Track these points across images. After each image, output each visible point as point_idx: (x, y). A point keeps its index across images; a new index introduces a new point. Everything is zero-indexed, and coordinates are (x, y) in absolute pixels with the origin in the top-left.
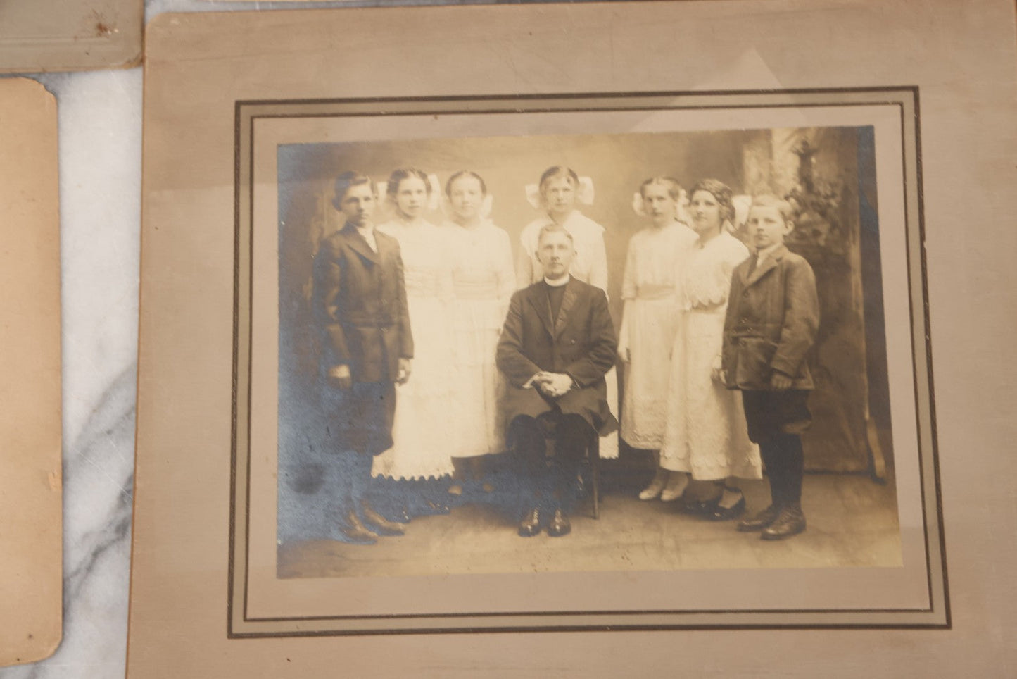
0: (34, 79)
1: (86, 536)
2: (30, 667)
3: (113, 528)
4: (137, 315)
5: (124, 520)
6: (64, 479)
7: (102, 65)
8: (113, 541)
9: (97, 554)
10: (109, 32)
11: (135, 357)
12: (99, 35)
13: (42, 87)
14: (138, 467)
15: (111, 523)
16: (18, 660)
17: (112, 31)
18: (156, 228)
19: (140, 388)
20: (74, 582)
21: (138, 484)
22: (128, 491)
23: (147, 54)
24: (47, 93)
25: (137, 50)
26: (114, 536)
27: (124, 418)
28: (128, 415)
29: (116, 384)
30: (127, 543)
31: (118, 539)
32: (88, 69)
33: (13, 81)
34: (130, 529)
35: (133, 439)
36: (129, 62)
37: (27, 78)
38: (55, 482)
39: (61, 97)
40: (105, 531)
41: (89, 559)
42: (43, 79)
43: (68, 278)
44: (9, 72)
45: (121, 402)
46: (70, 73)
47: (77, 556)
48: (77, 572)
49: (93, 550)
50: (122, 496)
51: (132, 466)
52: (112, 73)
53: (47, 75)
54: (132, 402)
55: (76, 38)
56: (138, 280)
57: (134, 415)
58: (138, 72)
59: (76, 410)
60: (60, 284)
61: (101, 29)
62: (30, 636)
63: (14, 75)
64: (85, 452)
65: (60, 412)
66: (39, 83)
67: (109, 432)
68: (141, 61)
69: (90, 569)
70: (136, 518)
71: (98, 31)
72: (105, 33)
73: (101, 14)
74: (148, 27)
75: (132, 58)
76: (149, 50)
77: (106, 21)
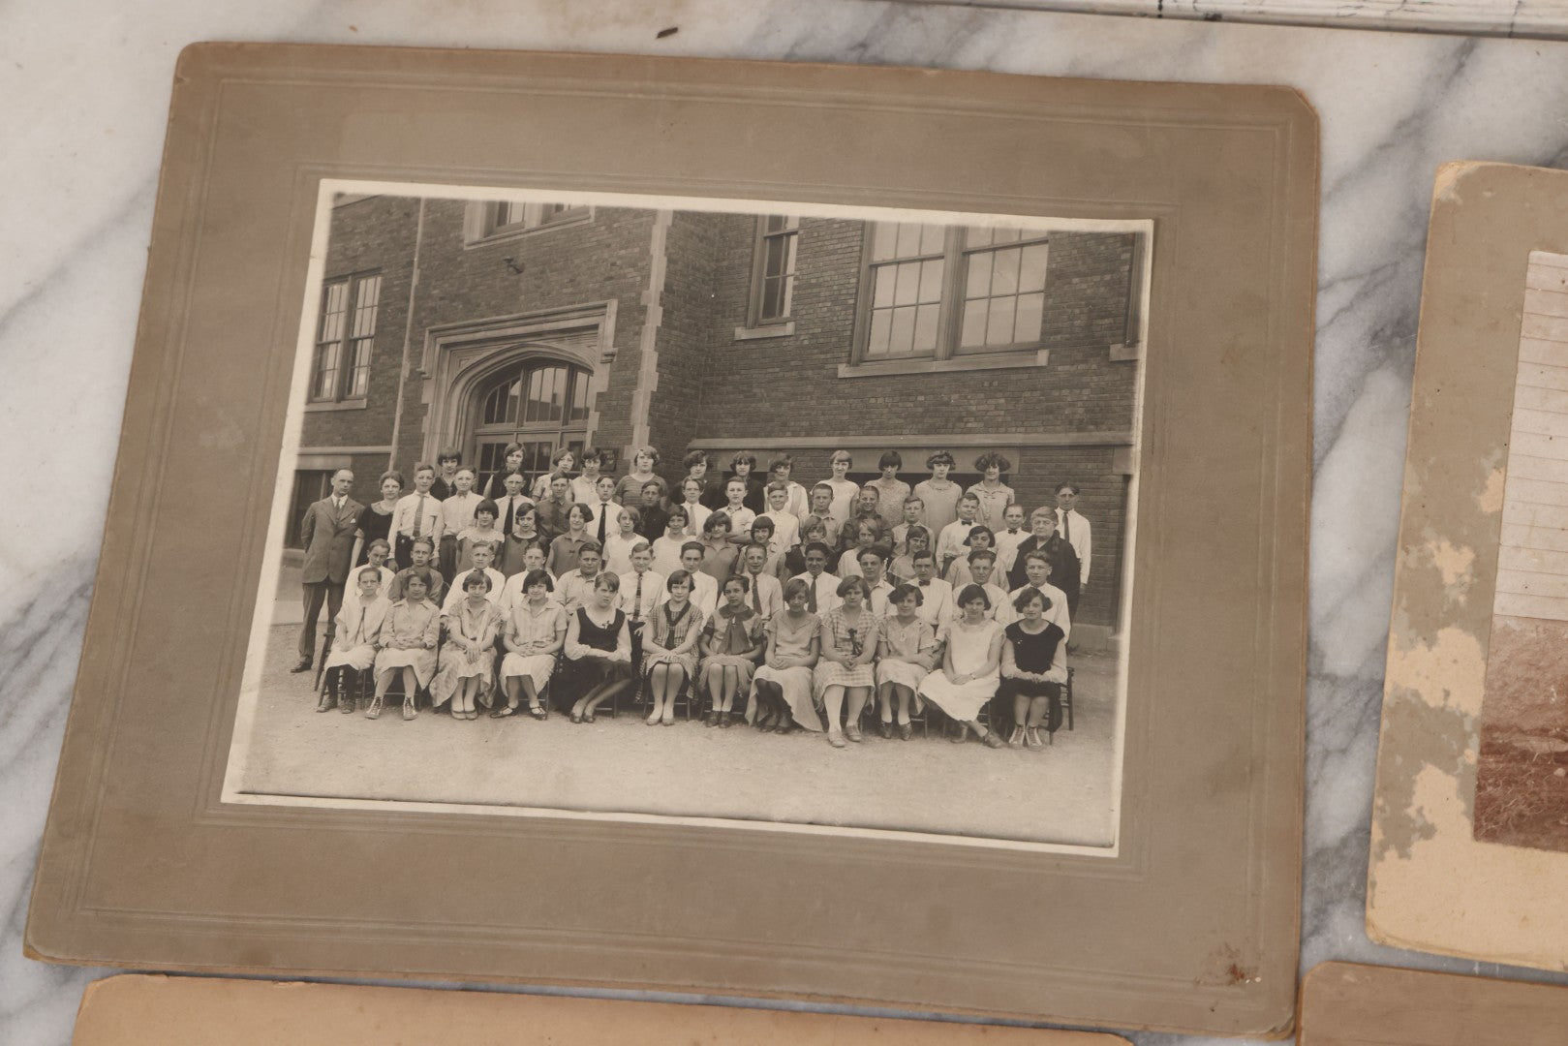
7: (1232, 1031)
10: (1247, 981)
12: (1231, 983)
17: (1252, 979)
23: (1303, 1022)
25: (1288, 1014)
32: (1211, 1035)
36: (1273, 1030)
46: (1181, 1037)
55: (1197, 983)
61: (1236, 974)
68: (1293, 1032)
71: (1229, 977)
72: (1241, 980)
73: (1238, 950)
74: (1307, 980)
75: (1280, 1024)
76: (1306, 1016)
77: (1245, 963)
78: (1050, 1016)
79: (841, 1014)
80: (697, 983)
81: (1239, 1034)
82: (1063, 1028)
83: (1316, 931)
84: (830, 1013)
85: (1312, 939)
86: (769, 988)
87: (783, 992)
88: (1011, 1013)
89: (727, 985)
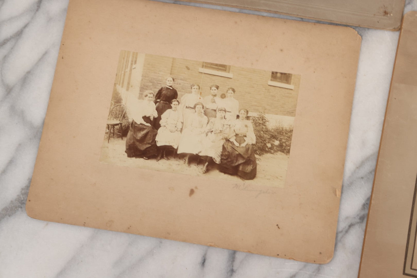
0: (354, 29)
1: (347, 218)
2: (318, 265)
3: (359, 217)
4: (381, 132)
5: (364, 215)
6: (342, 193)
7: (383, 28)
8: (358, 223)
9: (351, 226)
10: (389, 15)
11: (378, 149)
12: (384, 15)
13: (357, 32)
14: (373, 195)
15: (358, 215)
16: (315, 261)
17: (390, 15)
18: (395, 99)
19: (379, 163)
20: (340, 235)
21: (372, 202)
22: (367, 204)
23: (403, 27)
24: (358, 35)
25: (399, 24)
26: (358, 220)
27: (369, 173)
28: (371, 172)
29: (367, 159)
30: (364, 225)
31: (360, 222)
32: (377, 28)
33: (345, 28)
34: (365, 220)
35: (372, 183)
36: (395, 28)
37: (351, 28)
38: (338, 193)
39: (364, 37)
40: (355, 218)
41: (347, 227)
42: (357, 29)
43: (354, 112)
44: (345, 24)
45: (369, 167)
46: (368, 29)
47: (343, 225)
48: (341, 232)
49: (349, 224)
50: (364, 205)
51: (370, 194)
52: (386, 32)
53: (359, 28)
54: (374, 168)
55: (375, 15)
56: (383, 118)
57: (373, 173)
58: (397, 34)
59: (350, 166)
60: (351, 113)
61: (386, 13)
62: (320, 253)
63: (346, 26)
64: (351, 184)
65: (343, 165)
66: (356, 31)
67: (362, 178)
68: (400, 29)
69: (347, 232)
70: (370, 215)
71: (384, 14)
72: (387, 15)
73: (387, 7)
74: (405, 16)
75: (396, 27)
76: (404, 25)
77: (388, 10)
78: (333, 21)
79: (276, 17)
80: (238, 5)
81: (385, 29)
82: (337, 25)
83: (409, 3)
84: (273, 17)
85: (408, 6)
86: (257, 8)
87: (261, 9)
88: (323, 19)
89: (246, 6)
